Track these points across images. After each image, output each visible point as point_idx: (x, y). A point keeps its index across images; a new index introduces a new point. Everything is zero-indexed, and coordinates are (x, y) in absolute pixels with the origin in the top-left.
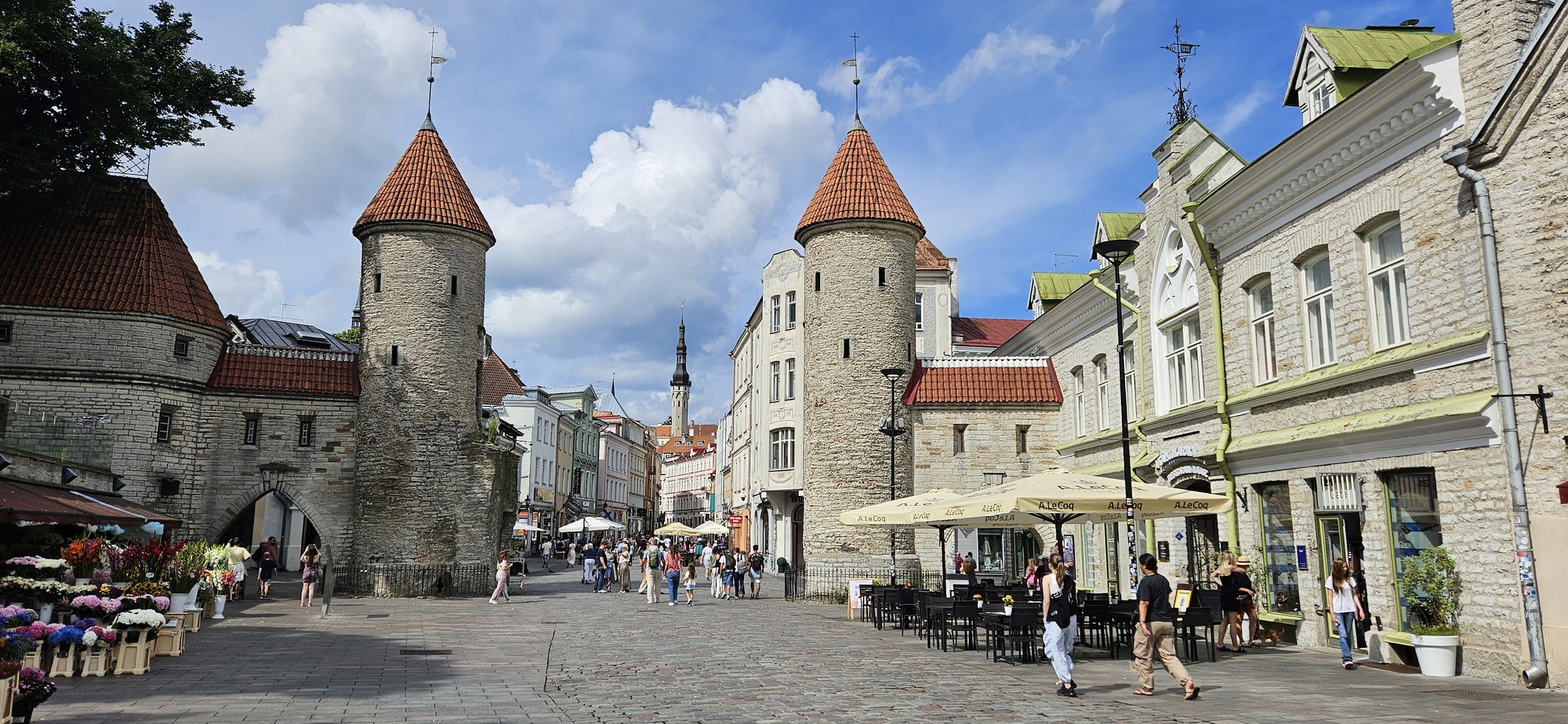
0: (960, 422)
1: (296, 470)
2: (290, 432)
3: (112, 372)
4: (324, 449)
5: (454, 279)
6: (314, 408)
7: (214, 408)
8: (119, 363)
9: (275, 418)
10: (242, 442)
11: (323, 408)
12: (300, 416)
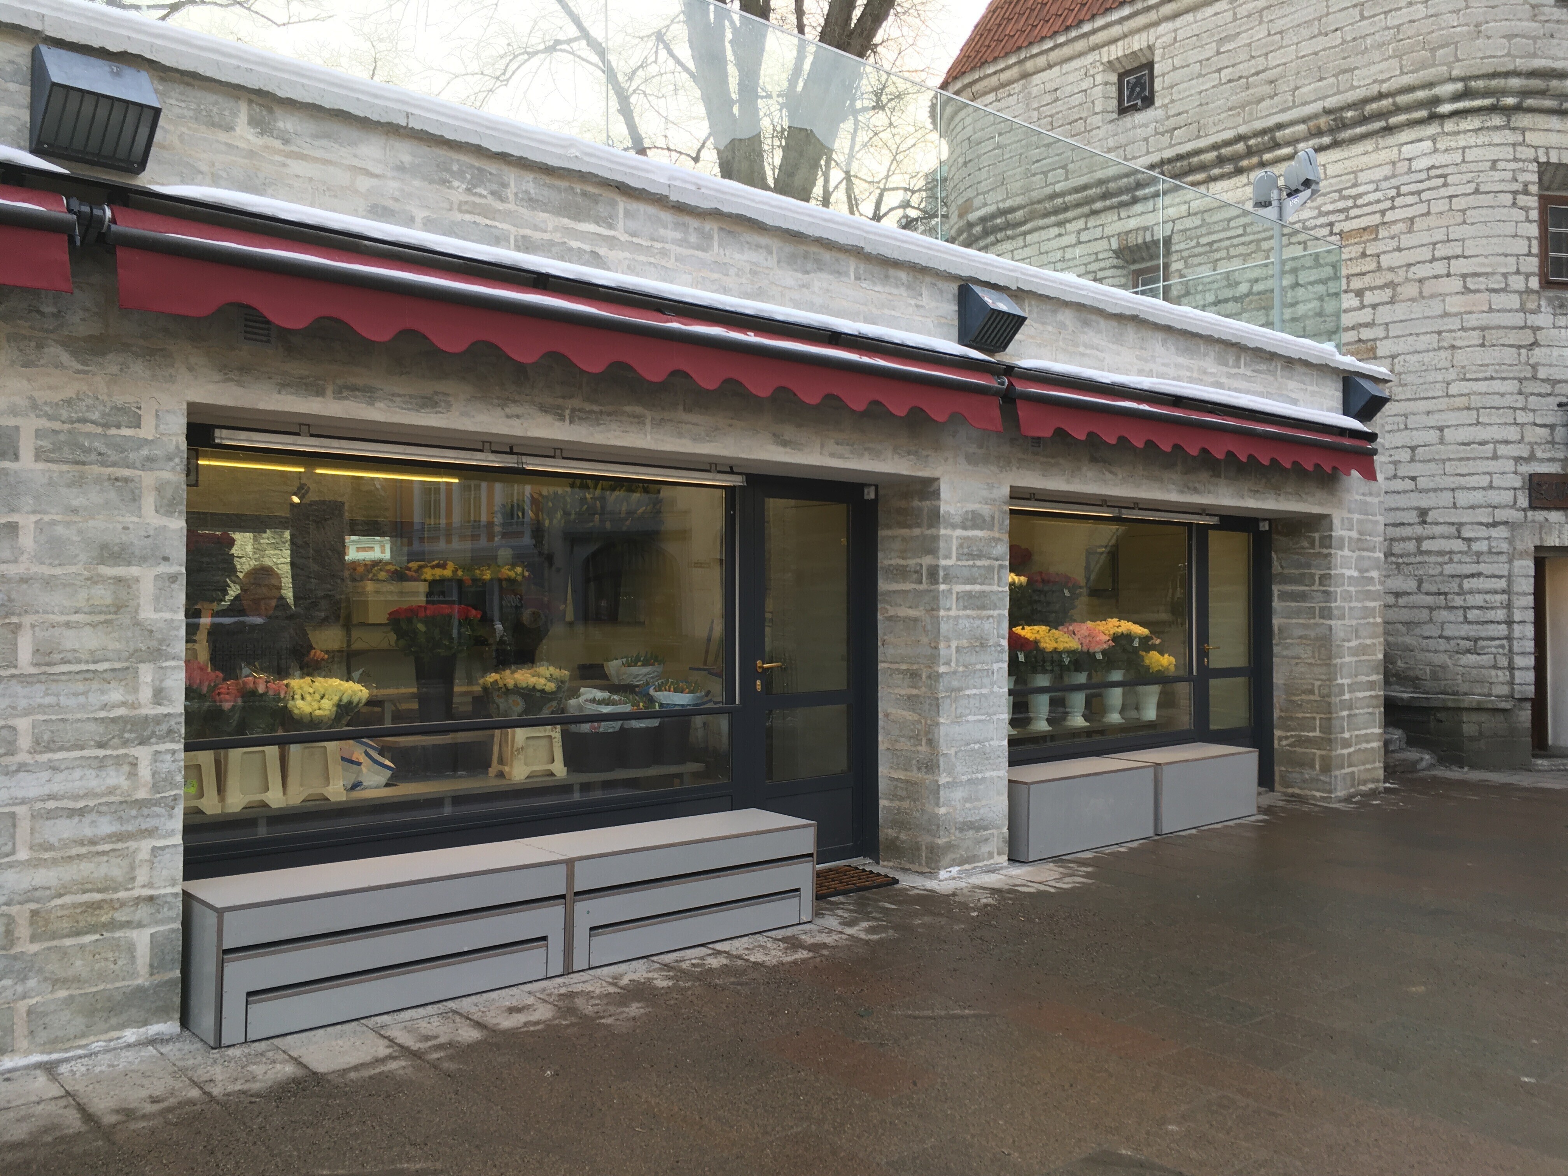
3: (1381, 96)
8: (1394, 62)
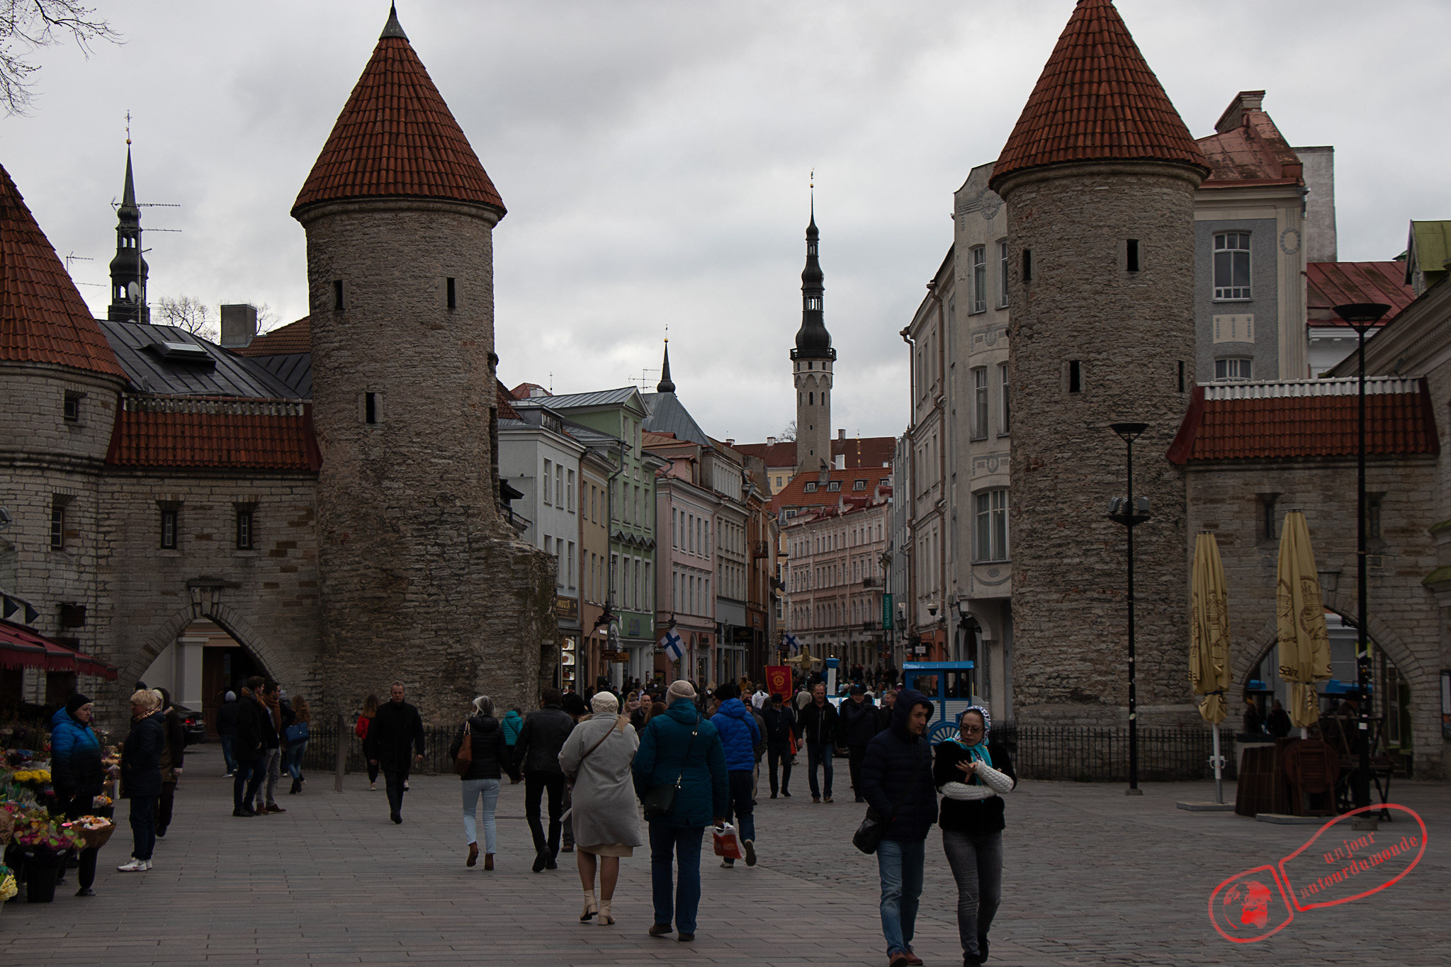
0: (1267, 489)
1: (236, 586)
2: (223, 528)
4: (274, 554)
5: (451, 282)
6: (255, 491)
7: (116, 496)
9: (202, 508)
10: (158, 545)
11: (267, 491)
12: (236, 505)
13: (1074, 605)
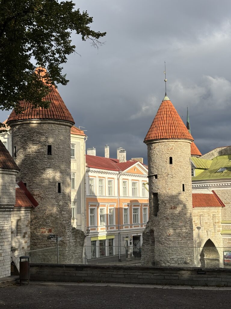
1: (17, 249)
4: (23, 237)
12: (17, 220)
13: (184, 241)
